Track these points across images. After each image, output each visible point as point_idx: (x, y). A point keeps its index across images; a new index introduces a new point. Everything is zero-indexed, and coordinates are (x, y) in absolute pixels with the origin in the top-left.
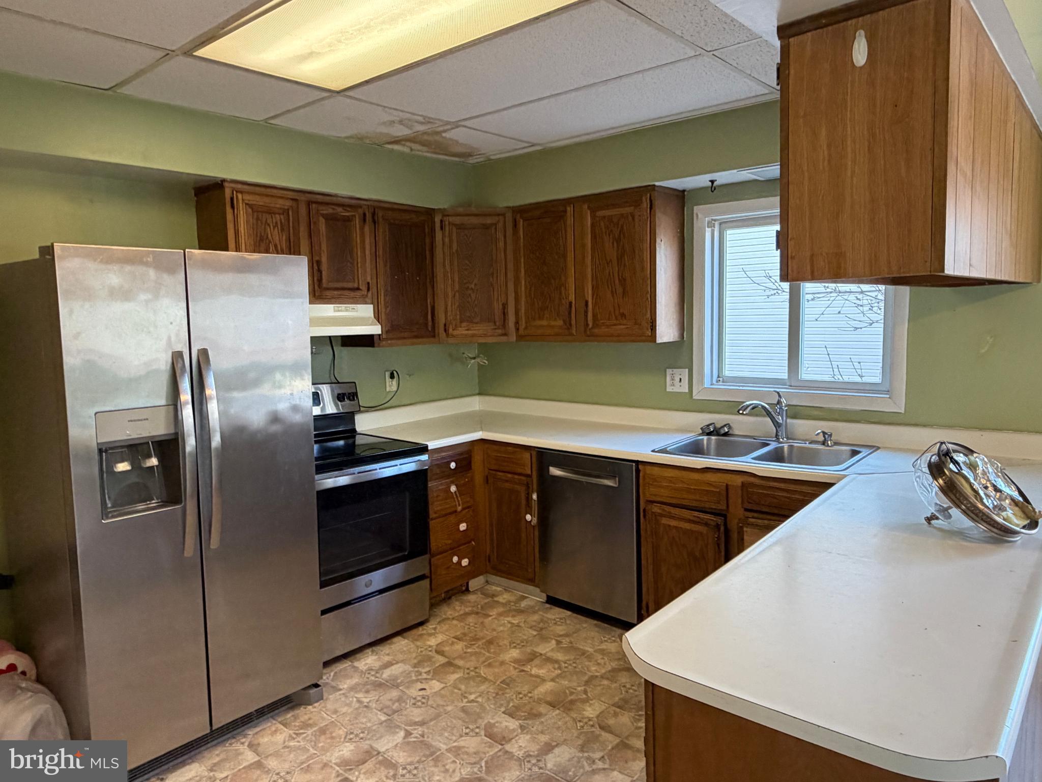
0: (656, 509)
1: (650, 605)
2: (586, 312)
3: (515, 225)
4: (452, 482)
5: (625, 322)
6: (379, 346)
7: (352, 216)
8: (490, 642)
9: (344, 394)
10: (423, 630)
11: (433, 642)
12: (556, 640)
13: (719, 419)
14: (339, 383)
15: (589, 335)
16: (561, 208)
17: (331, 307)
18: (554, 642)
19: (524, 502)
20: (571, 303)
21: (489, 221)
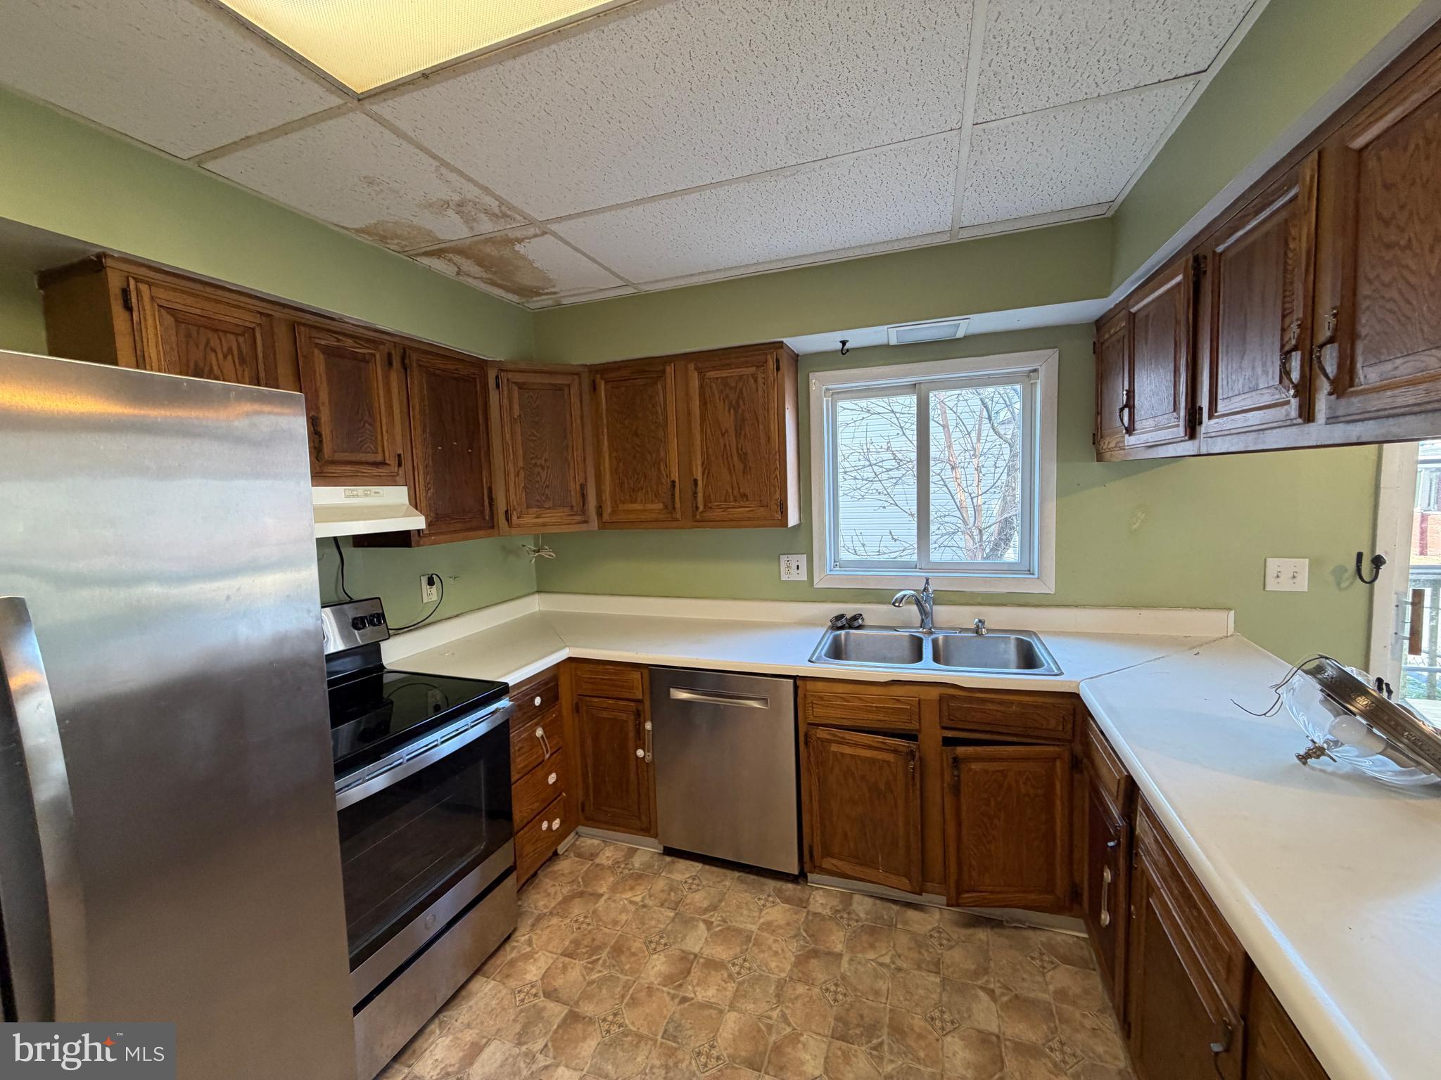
0: (822, 733)
1: (815, 849)
2: (695, 494)
3: (594, 388)
4: (537, 724)
5: (747, 504)
6: (418, 545)
7: (371, 354)
8: (618, 950)
9: (362, 619)
10: (512, 951)
11: (533, 972)
12: (704, 921)
13: (849, 609)
14: (351, 601)
15: (698, 517)
16: (661, 368)
17: (340, 490)
18: (702, 926)
19: (632, 735)
20: (673, 482)
21: (559, 380)
